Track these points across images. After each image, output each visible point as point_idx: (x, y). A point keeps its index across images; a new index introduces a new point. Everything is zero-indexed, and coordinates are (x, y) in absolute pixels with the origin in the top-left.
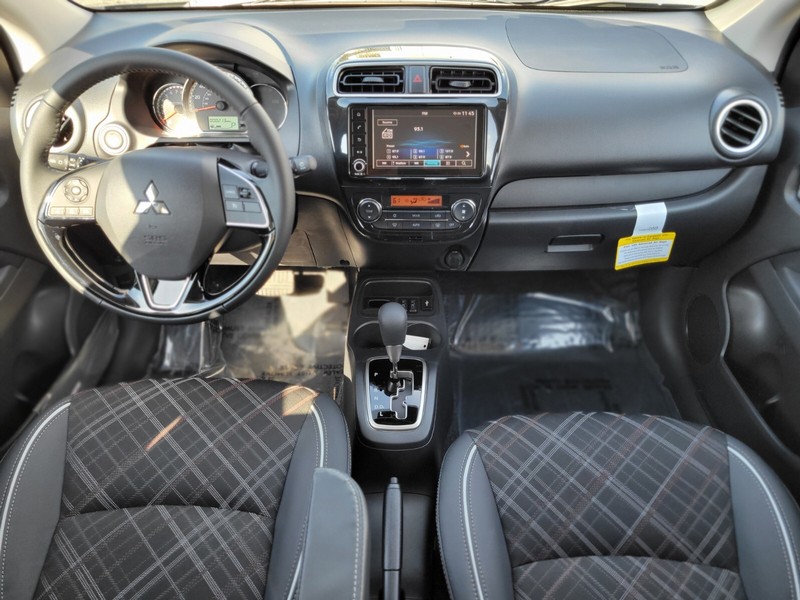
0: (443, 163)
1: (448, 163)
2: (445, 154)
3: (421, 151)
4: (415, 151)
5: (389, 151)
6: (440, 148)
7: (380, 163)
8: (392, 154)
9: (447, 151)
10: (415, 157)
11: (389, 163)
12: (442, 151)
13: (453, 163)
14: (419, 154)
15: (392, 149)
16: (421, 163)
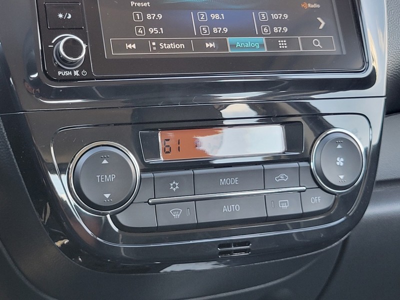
0: (272, 43)
1: (283, 44)
2: (272, 23)
3: (215, 16)
4: (203, 16)
5: (138, 16)
6: (257, 9)
7: (120, 47)
8: (148, 24)
9: (275, 16)
10: (205, 29)
11: (142, 46)
12: (263, 15)
13: (291, 43)
14: (212, 23)
15: (145, 10)
16: (222, 45)
